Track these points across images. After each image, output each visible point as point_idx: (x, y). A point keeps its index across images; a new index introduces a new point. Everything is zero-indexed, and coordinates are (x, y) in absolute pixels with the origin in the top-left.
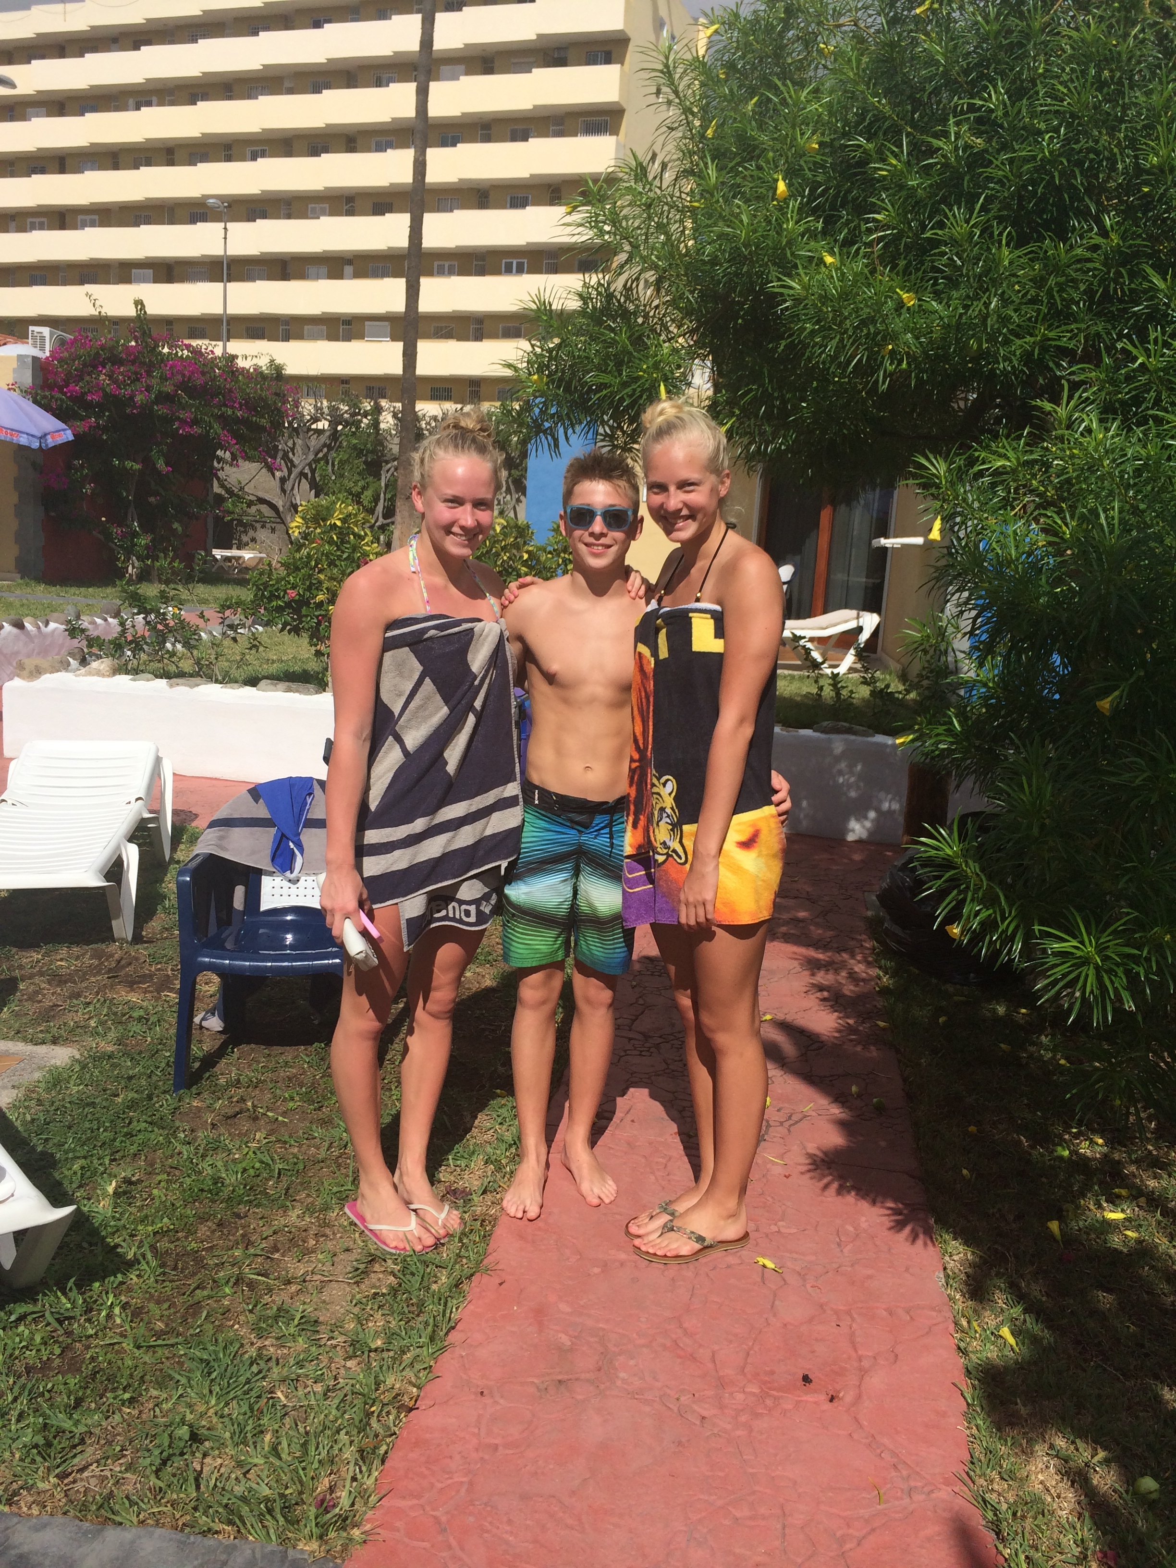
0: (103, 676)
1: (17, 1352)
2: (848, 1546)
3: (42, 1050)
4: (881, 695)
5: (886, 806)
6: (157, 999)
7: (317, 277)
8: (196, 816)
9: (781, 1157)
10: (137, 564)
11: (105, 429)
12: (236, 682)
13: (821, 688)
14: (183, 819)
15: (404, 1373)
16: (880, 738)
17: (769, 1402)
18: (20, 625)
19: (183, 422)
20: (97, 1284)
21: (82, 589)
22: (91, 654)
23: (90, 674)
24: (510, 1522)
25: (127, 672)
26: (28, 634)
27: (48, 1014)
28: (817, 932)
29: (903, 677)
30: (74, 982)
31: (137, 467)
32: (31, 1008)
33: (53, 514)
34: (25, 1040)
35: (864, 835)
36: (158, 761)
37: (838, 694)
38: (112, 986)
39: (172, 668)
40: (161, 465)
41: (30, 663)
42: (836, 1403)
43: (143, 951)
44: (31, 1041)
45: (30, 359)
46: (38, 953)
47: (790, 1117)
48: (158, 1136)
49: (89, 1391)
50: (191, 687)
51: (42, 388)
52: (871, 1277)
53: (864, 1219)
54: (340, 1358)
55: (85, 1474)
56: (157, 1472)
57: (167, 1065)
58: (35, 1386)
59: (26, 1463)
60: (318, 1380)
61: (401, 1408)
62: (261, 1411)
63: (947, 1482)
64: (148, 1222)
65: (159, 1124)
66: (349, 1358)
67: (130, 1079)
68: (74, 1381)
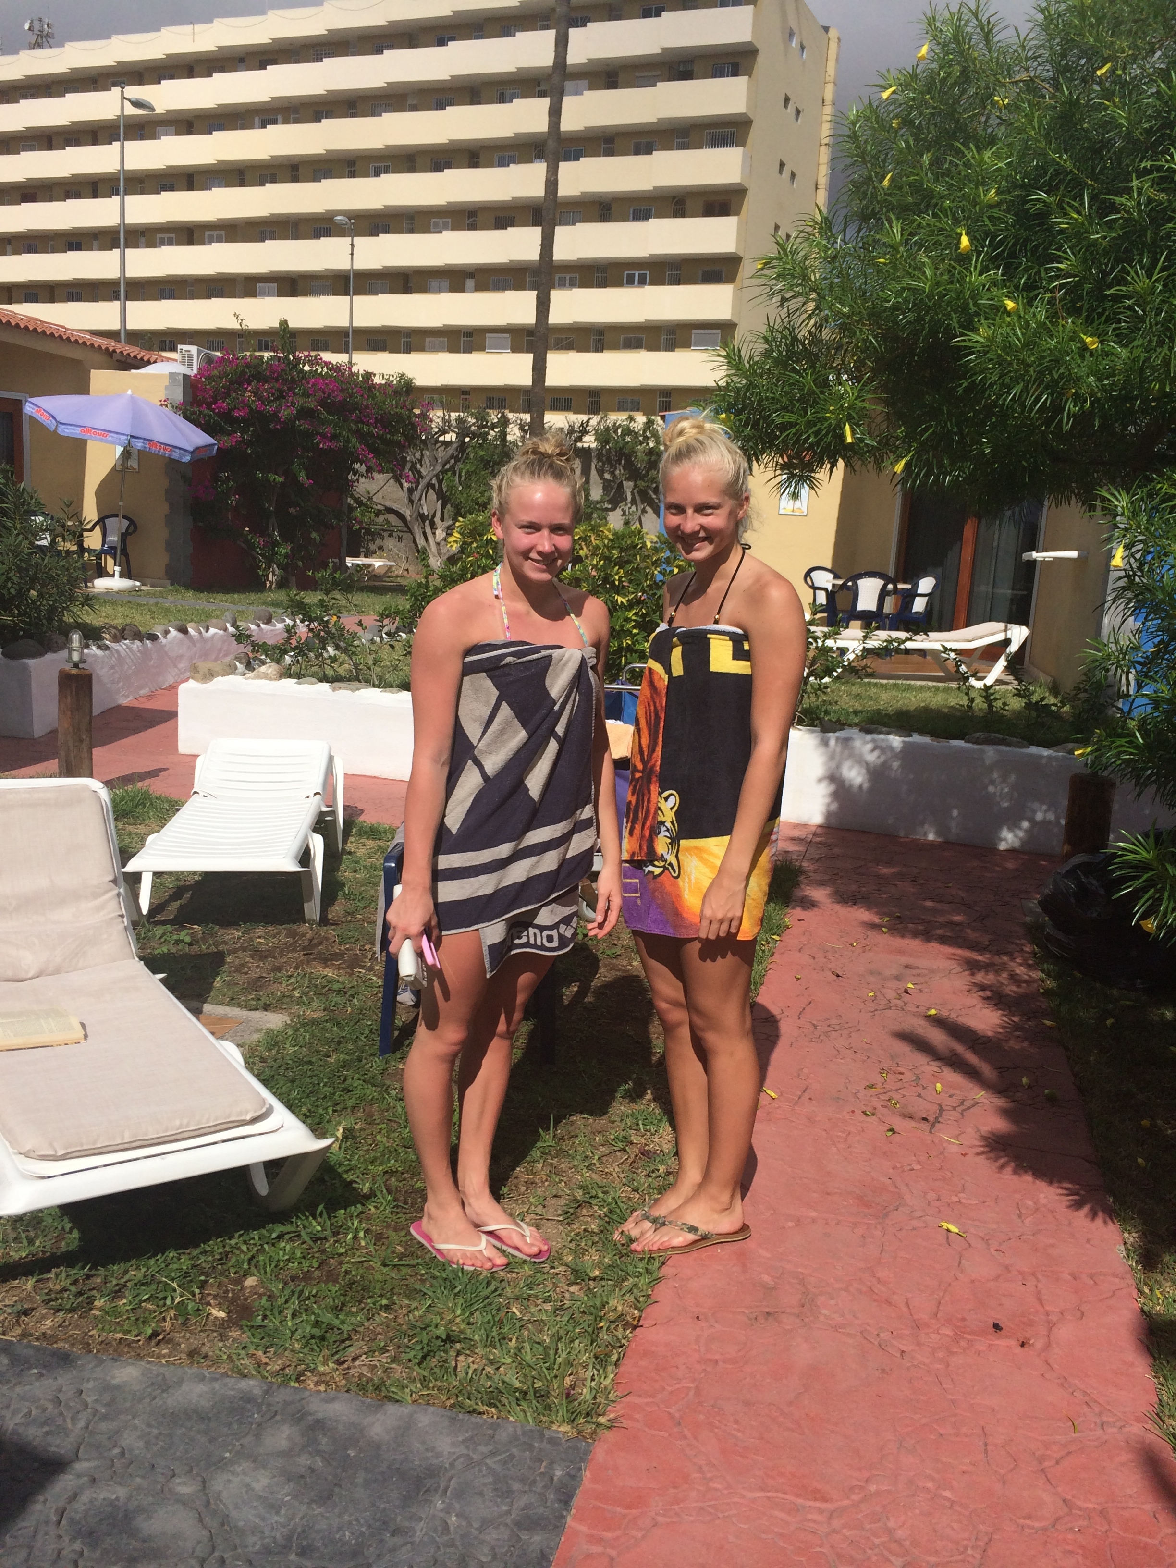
0: (270, 679)
1: (282, 1264)
2: (1047, 1464)
3: (257, 1015)
4: (1039, 708)
5: (1039, 816)
6: (351, 975)
7: (439, 291)
8: (362, 811)
9: (957, 1137)
10: (277, 571)
11: (249, 443)
12: (392, 687)
13: (972, 700)
14: (352, 812)
15: (625, 1298)
16: (1034, 750)
17: (963, 1343)
18: (184, 630)
19: (323, 436)
20: (343, 1211)
21: (228, 596)
22: (255, 658)
23: (258, 677)
24: (736, 1421)
25: (290, 676)
26: (191, 638)
27: (256, 984)
28: (972, 935)
29: (1055, 690)
30: (275, 958)
31: (280, 479)
32: (241, 979)
33: (200, 524)
34: (239, 1005)
35: (1017, 844)
36: (331, 760)
37: (990, 706)
38: (308, 962)
39: (330, 672)
41: (204, 666)
42: (1026, 1349)
43: (332, 932)
44: (246, 1007)
45: (181, 377)
46: (238, 931)
47: (962, 1103)
48: (371, 1092)
49: (348, 1299)
50: (353, 690)
51: (192, 404)
52: (1053, 1246)
53: (1042, 1195)
54: (563, 1285)
55: (357, 1363)
56: (419, 1364)
57: (371, 1031)
58: (302, 1291)
59: (306, 1350)
60: (546, 1300)
61: (626, 1325)
62: (501, 1322)
63: (1138, 1420)
64: (377, 1163)
65: (370, 1081)
66: (570, 1284)
67: (339, 1043)
68: (335, 1289)
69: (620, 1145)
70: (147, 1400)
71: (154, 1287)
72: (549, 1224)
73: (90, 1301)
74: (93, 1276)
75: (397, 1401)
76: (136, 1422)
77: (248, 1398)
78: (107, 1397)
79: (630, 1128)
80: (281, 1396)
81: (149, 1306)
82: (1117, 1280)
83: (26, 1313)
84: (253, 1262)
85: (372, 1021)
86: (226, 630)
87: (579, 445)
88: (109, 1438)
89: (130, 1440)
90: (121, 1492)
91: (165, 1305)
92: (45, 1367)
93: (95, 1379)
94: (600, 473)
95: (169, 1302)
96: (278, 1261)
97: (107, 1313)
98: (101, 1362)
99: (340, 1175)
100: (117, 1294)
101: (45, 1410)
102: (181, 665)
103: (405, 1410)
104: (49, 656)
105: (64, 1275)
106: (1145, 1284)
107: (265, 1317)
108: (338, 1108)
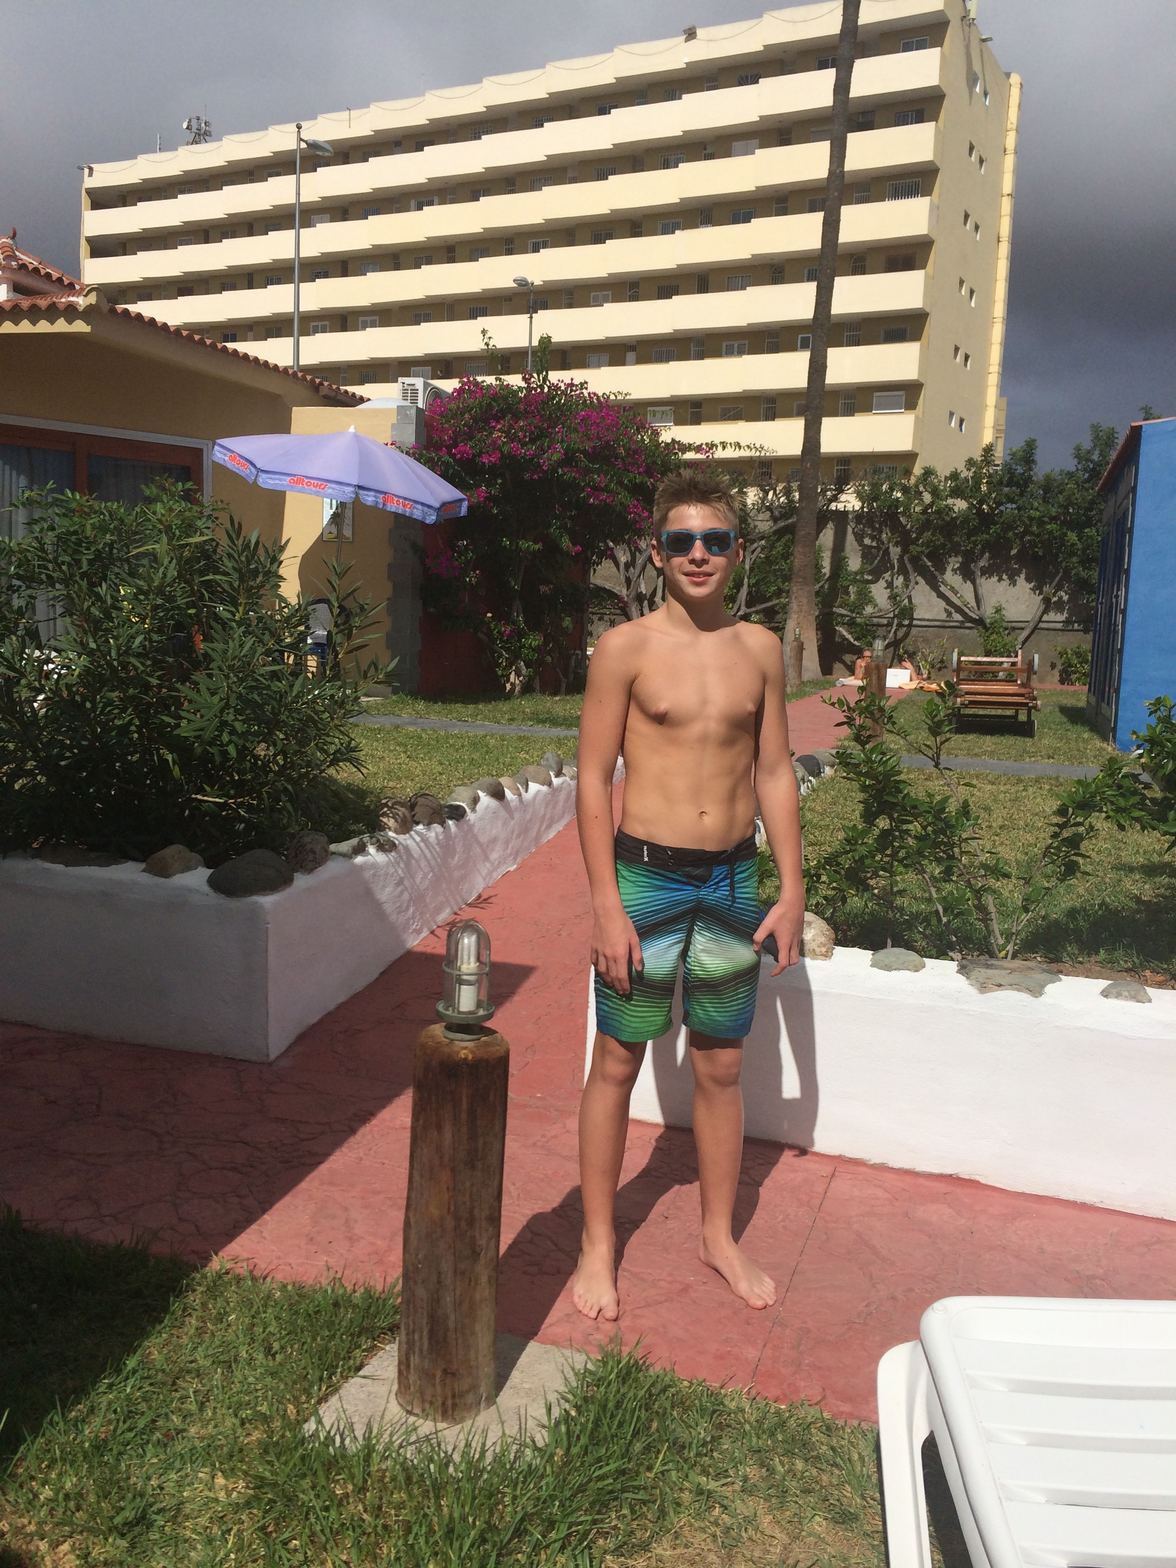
7: (599, 366)
10: (524, 670)
11: (496, 501)
18: (498, 794)
31: (535, 546)
45: (414, 412)
51: (426, 443)
86: (550, 784)
87: (833, 506)
94: (859, 538)
102: (494, 856)
104: (301, 881)
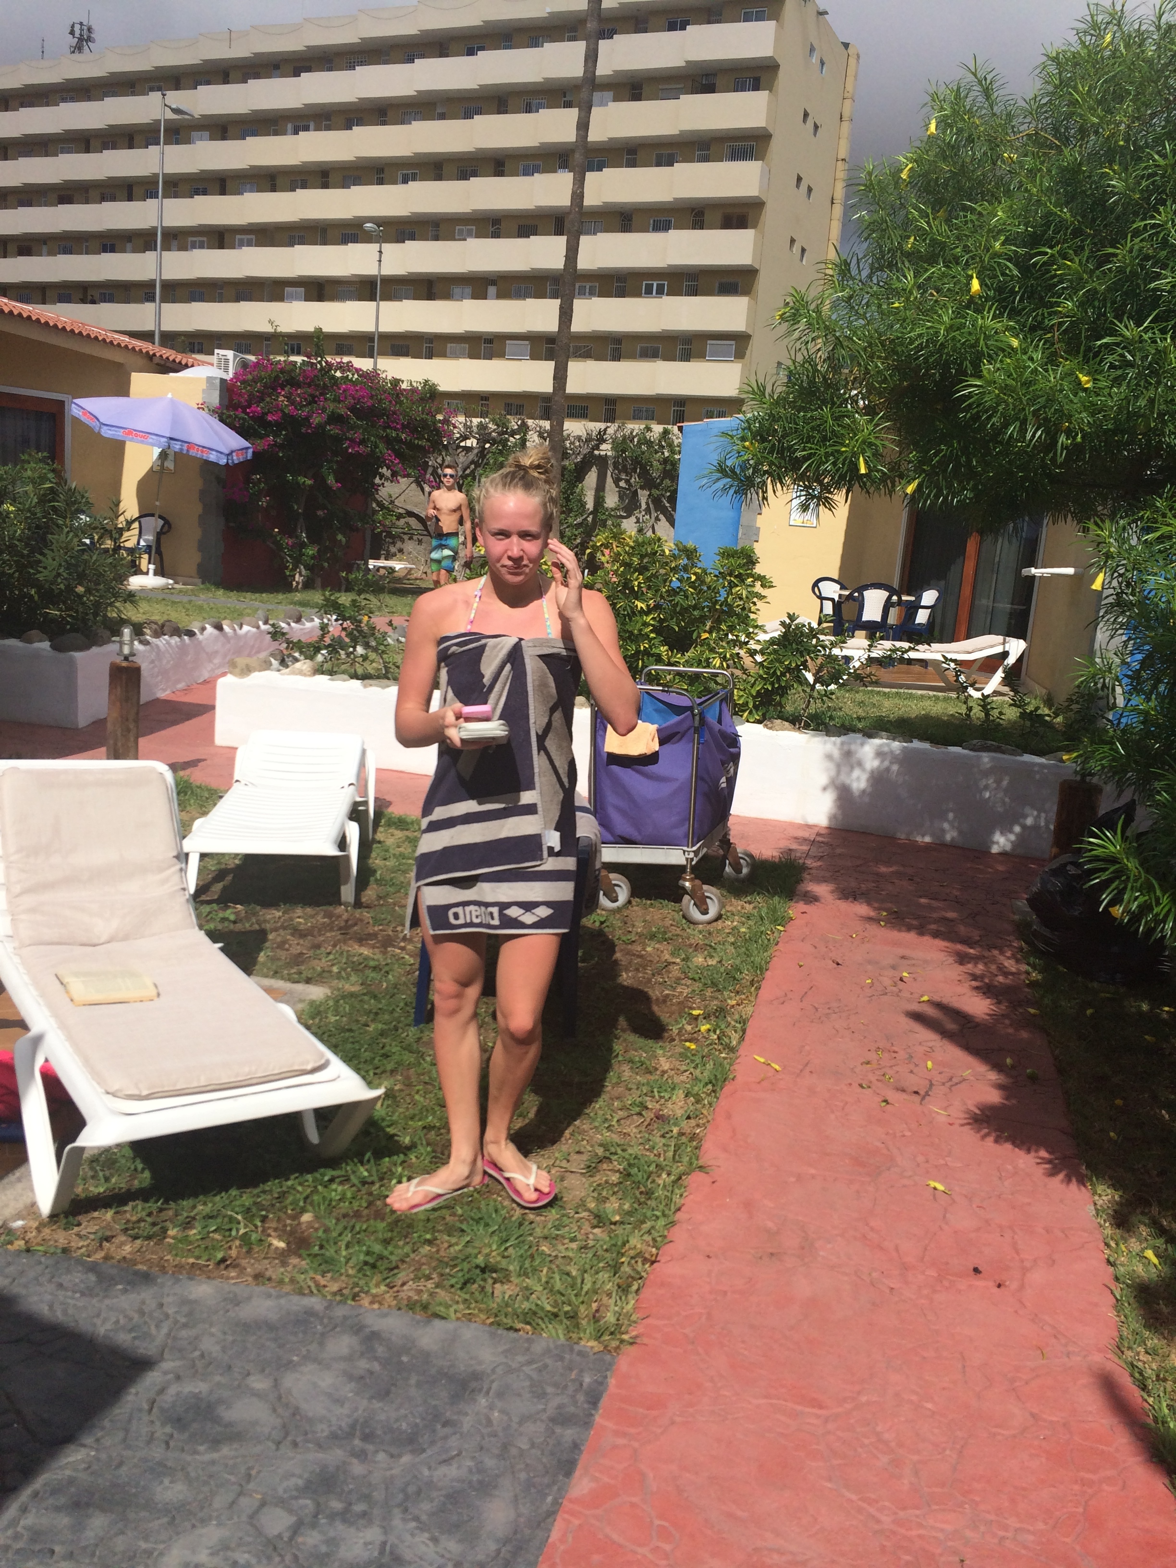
0: (305, 675)
1: (334, 1203)
2: (1017, 1384)
3: (300, 987)
4: (1033, 717)
5: (1030, 821)
6: (385, 953)
7: (461, 298)
8: (390, 803)
9: (945, 1109)
10: (304, 572)
11: (281, 447)
13: (970, 709)
14: (381, 804)
15: (644, 1238)
16: (1031, 757)
17: (946, 1283)
18: (219, 627)
19: (352, 440)
20: (387, 1159)
21: (257, 595)
22: (289, 655)
23: (293, 673)
24: (743, 1342)
25: (323, 673)
26: (225, 635)
27: (298, 960)
28: (963, 930)
29: (1050, 702)
30: (313, 936)
31: (309, 482)
32: (282, 954)
33: (232, 524)
34: (282, 978)
35: (1008, 847)
36: (364, 752)
37: (987, 715)
38: (345, 941)
39: (360, 671)
40: (331, 480)
41: (241, 661)
42: (1002, 1288)
43: (366, 915)
44: (289, 980)
45: (218, 381)
46: (279, 911)
47: (951, 1079)
48: (408, 1058)
49: (395, 1234)
50: (384, 687)
51: (228, 408)
52: (1029, 1204)
53: (1021, 1161)
54: (586, 1227)
55: (405, 1288)
56: (461, 1289)
57: (406, 1004)
58: (353, 1227)
59: (360, 1275)
60: (573, 1240)
61: (645, 1261)
62: (532, 1257)
63: (1100, 1350)
64: (417, 1118)
65: (408, 1049)
66: (594, 1227)
67: (376, 1014)
68: (381, 1225)
69: (637, 1109)
70: (221, 1312)
71: (219, 1220)
72: (573, 1175)
73: (164, 1230)
74: (165, 1209)
75: (443, 1318)
76: (213, 1330)
77: (310, 1313)
78: (185, 1309)
79: (646, 1094)
80: (340, 1312)
81: (217, 1236)
82: (1086, 1235)
83: (108, 1239)
84: (309, 1201)
85: (407, 995)
86: (258, 627)
88: (190, 1343)
89: (209, 1345)
90: (201, 1387)
91: (230, 1236)
92: (129, 1283)
93: (175, 1294)
94: (616, 481)
95: (234, 1233)
96: (331, 1200)
97: (180, 1241)
98: (178, 1280)
99: (382, 1129)
100: (188, 1224)
101: (131, 1319)
102: (217, 661)
103: (450, 1326)
104: (95, 650)
105: (140, 1207)
106: (1112, 1239)
107: (321, 1247)
108: (378, 1071)
